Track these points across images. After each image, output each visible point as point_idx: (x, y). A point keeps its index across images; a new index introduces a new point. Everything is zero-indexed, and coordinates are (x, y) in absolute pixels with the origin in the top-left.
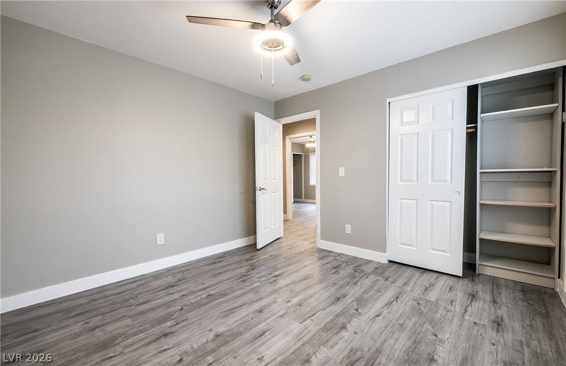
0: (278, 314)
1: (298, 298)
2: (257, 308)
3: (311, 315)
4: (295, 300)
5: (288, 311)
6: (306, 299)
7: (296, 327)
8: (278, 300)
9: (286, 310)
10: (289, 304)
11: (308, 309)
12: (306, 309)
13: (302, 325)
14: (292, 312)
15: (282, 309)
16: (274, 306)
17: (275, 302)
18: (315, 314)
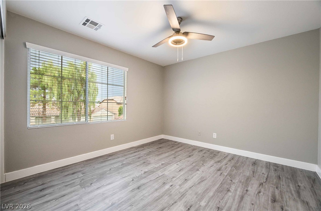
0: (175, 178)
1: (166, 189)
2: (189, 182)
3: (159, 178)
4: (167, 187)
5: (171, 180)
6: (160, 187)
7: (166, 173)
8: (178, 187)
9: (172, 180)
10: (171, 184)
11: (160, 181)
12: (161, 181)
13: (164, 173)
14: (169, 179)
15: (174, 181)
16: (180, 183)
17: (180, 185)
18: (157, 178)
